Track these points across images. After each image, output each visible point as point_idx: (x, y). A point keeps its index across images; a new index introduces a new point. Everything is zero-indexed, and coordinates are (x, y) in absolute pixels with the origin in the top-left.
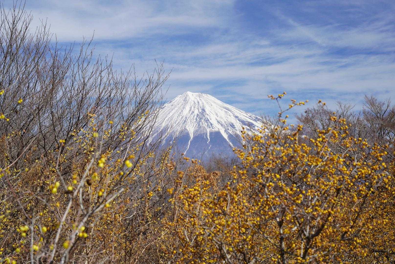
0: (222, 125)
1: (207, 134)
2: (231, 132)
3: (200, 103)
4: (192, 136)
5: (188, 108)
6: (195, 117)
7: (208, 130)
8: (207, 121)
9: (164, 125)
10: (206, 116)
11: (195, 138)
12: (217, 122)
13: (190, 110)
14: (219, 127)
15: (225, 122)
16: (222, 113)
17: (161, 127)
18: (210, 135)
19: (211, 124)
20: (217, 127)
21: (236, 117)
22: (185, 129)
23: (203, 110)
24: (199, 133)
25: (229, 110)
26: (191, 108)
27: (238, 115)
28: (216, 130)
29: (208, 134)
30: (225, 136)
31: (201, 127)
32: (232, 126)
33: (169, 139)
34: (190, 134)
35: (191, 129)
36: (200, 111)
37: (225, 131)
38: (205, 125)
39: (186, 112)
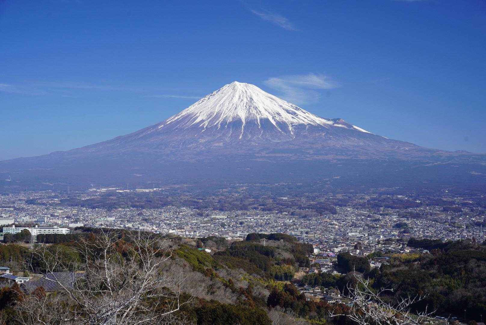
0: (269, 113)
1: (257, 120)
2: (278, 119)
3: (248, 92)
4: (244, 121)
5: (237, 96)
6: (245, 104)
7: (258, 117)
8: (256, 108)
9: (217, 110)
10: (254, 104)
11: (247, 123)
12: (264, 110)
13: (239, 98)
14: (267, 114)
15: (272, 110)
16: (268, 102)
17: (214, 112)
18: (260, 121)
19: (260, 112)
20: (266, 115)
21: (281, 106)
22: (237, 115)
23: (251, 99)
24: (250, 119)
25: (274, 100)
26: (240, 96)
27: (281, 104)
28: (265, 117)
29: (259, 121)
30: (274, 123)
31: (251, 114)
32: (279, 114)
33: (224, 123)
34: (242, 120)
35: (243, 115)
36: (249, 99)
37: (273, 118)
38: (254, 112)
39: (236, 99)
